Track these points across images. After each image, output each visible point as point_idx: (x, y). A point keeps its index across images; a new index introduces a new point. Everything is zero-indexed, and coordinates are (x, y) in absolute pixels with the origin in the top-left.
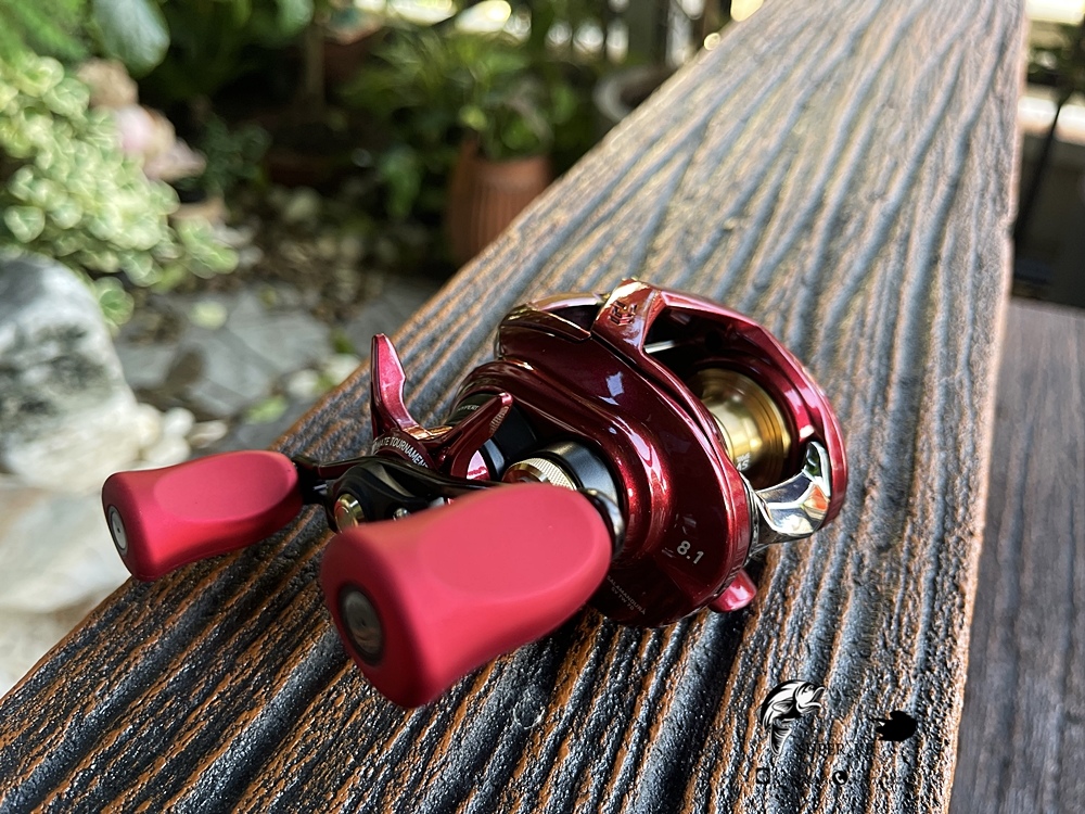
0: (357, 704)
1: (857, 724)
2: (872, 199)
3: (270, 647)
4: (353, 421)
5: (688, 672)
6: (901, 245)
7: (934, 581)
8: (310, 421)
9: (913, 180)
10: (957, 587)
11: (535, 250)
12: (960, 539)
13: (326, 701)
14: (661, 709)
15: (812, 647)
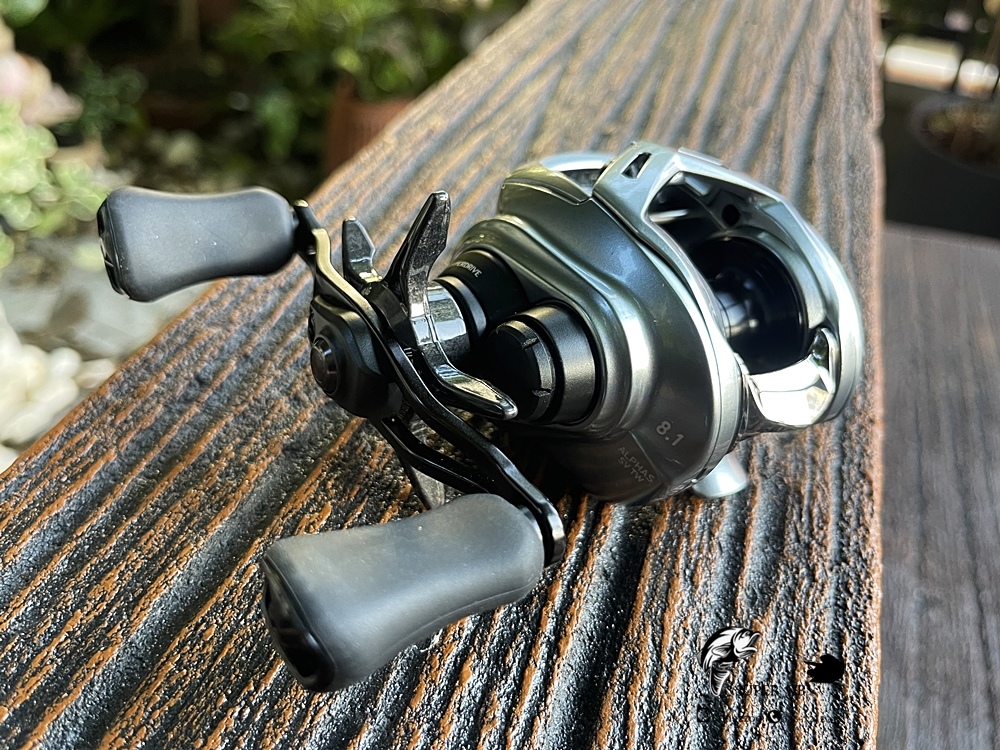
0: (228, 637)
1: (777, 623)
2: (744, 106)
3: (128, 576)
4: (220, 330)
5: (596, 579)
6: (775, 148)
7: (840, 471)
8: (173, 331)
9: (782, 88)
10: (864, 475)
11: (412, 155)
12: (861, 427)
13: (193, 635)
14: (570, 620)
15: (723, 544)
